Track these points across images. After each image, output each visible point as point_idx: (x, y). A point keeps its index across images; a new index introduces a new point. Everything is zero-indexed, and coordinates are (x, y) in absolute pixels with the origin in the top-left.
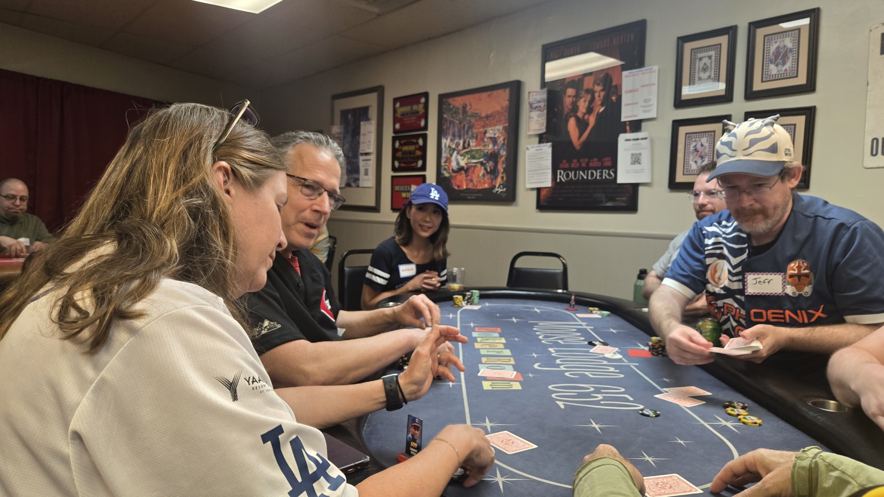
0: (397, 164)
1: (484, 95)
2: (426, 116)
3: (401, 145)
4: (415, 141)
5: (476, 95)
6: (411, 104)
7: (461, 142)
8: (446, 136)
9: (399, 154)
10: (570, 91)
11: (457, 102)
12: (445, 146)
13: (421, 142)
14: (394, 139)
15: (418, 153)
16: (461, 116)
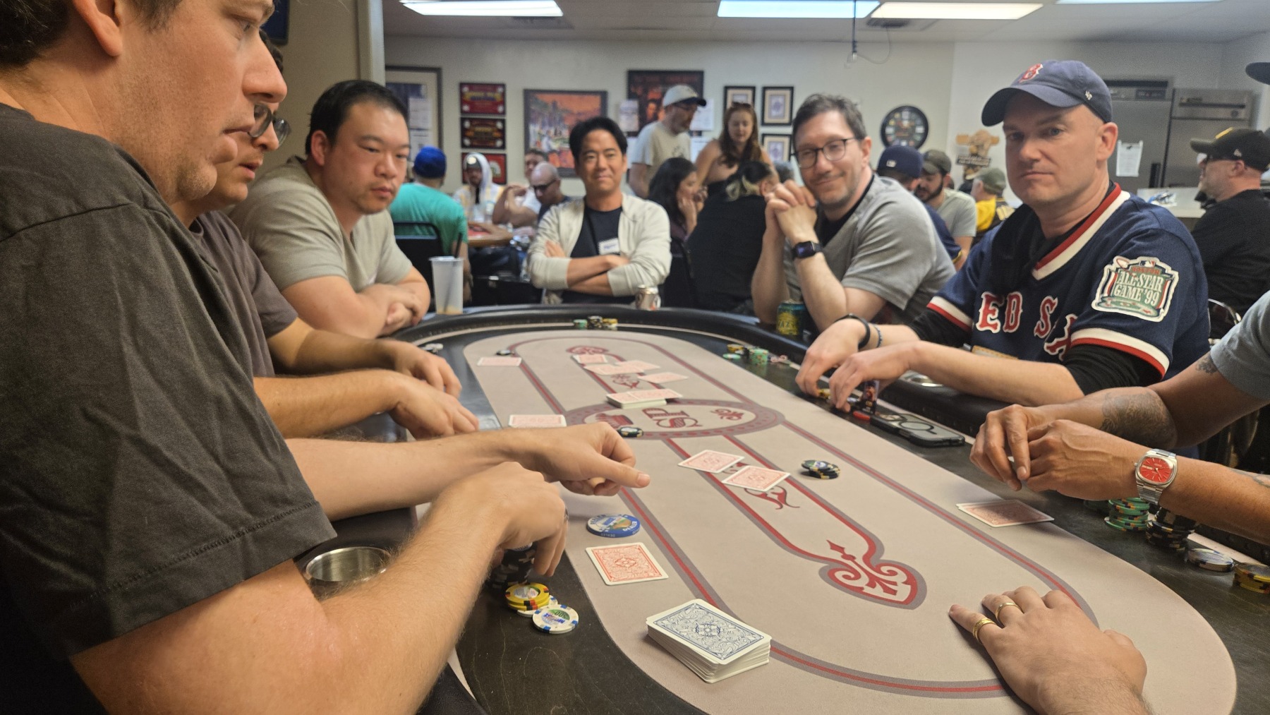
0: (467, 142)
1: (575, 97)
2: (503, 103)
3: (471, 124)
4: (492, 124)
5: (567, 96)
6: (486, 91)
7: (552, 131)
8: (534, 121)
9: (470, 134)
10: (652, 106)
11: (548, 98)
12: (534, 132)
13: (499, 125)
14: (463, 120)
15: (497, 134)
16: (551, 108)
